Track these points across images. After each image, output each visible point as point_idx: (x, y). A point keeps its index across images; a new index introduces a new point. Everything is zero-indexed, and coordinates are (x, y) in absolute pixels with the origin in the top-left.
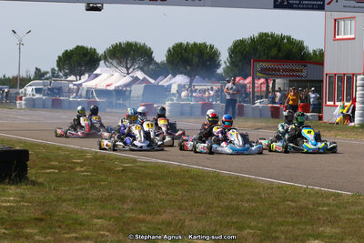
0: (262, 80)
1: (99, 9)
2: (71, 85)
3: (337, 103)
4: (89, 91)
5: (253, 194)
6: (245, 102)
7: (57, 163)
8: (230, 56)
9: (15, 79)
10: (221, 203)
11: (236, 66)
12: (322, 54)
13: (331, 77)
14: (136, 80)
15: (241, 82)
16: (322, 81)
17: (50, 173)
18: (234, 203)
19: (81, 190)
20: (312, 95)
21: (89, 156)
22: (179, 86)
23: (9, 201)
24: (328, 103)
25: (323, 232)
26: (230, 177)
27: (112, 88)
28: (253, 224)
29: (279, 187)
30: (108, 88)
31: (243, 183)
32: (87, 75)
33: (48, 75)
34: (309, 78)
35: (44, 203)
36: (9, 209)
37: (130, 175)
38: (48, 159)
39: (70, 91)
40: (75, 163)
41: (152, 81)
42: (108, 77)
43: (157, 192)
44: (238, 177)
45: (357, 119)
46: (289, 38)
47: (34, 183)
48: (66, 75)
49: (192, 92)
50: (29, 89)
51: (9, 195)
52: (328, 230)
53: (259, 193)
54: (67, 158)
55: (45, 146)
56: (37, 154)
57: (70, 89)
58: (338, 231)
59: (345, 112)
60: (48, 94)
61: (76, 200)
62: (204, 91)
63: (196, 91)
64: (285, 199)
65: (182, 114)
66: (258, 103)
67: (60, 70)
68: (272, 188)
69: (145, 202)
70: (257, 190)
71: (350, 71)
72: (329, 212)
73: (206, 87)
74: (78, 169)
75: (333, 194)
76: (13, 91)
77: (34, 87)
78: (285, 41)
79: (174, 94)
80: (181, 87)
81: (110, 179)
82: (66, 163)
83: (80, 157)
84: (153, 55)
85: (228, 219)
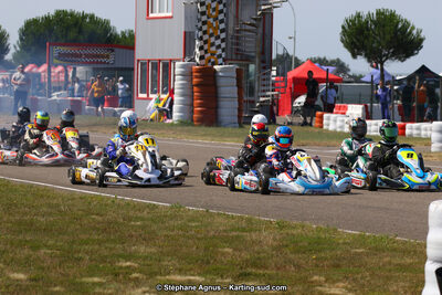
0: (60, 68)
3: (151, 96)
5: (50, 206)
12: (132, 36)
13: (144, 64)
15: (34, 70)
16: (133, 69)
18: (27, 218)
20: (120, 86)
24: (141, 95)
25: (136, 251)
26: (22, 185)
28: (50, 242)
29: (81, 198)
34: (117, 65)
44: (32, 186)
45: (176, 115)
46: (92, 17)
52: (142, 249)
53: (58, 205)
58: (153, 250)
59: (160, 106)
64: (89, 213)
66: (55, 96)
68: (73, 199)
70: (55, 201)
71: (166, 56)
72: (143, 227)
75: (148, 206)
78: (88, 20)
85: (21, 237)
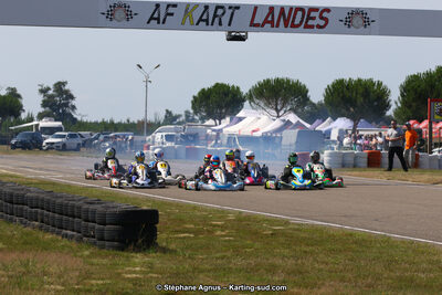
1: (242, 39)
2: (209, 131)
4: (231, 138)
6: (420, 150)
7: (192, 226)
8: (402, 95)
9: (141, 124)
10: (392, 274)
11: (410, 107)
14: (288, 124)
17: (184, 238)
19: (222, 258)
21: (231, 217)
22: (341, 131)
23: (135, 272)
27: (258, 134)
30: (255, 134)
31: (419, 250)
32: (228, 119)
33: (181, 119)
35: (177, 274)
36: (135, 282)
37: (282, 240)
38: (182, 221)
39: (208, 138)
40: (215, 226)
41: (308, 125)
42: (255, 121)
43: (315, 260)
47: (164, 250)
48: (203, 119)
49: (356, 138)
50: (158, 136)
51: (135, 265)
54: (205, 220)
55: (178, 205)
56: (169, 214)
57: (207, 135)
60: (181, 142)
61: (215, 270)
62: (371, 138)
63: (360, 137)
65: (344, 165)
67: (196, 113)
69: (300, 273)
73: (373, 133)
74: (219, 233)
76: (138, 138)
77: (164, 134)
79: (334, 141)
80: (342, 133)
81: (257, 245)
82: (204, 225)
83: (220, 218)
84: (309, 94)
